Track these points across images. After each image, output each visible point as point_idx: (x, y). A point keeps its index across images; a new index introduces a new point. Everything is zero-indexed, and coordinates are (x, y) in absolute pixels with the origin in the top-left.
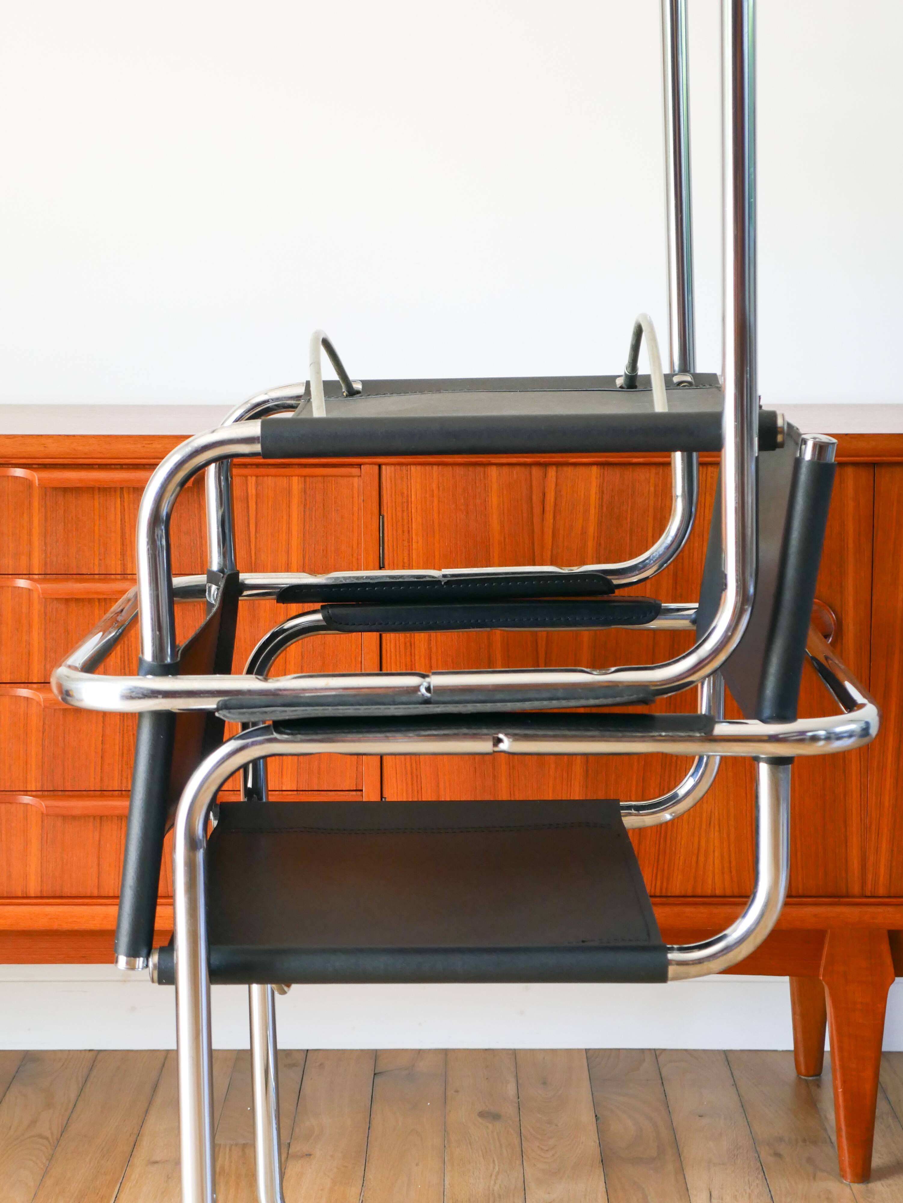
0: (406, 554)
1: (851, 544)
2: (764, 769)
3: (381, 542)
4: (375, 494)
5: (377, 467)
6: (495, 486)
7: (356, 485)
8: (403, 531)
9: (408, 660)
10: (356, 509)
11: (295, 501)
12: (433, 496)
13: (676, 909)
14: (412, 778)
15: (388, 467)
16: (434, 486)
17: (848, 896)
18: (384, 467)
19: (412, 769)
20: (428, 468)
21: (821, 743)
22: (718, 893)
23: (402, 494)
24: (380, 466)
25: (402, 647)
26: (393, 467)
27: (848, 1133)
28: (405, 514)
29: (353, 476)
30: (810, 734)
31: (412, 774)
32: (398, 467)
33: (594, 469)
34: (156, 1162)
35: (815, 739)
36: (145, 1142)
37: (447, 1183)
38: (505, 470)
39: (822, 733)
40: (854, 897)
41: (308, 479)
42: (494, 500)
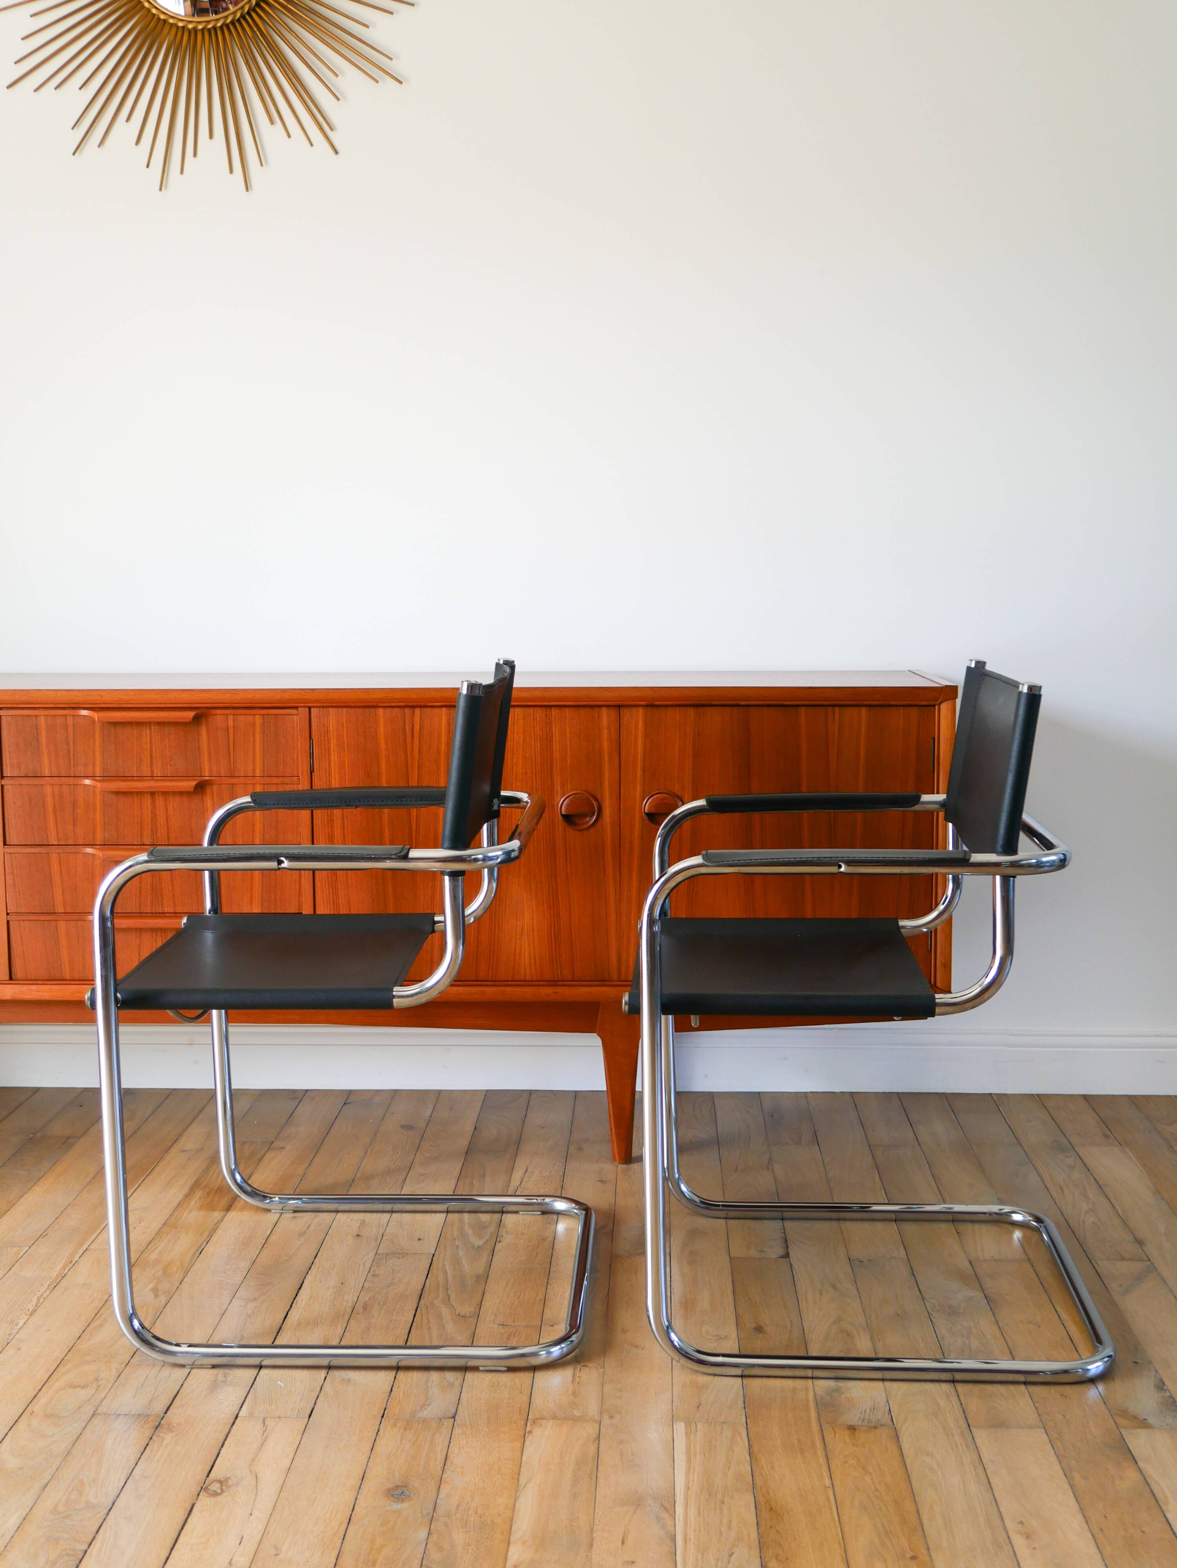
0: (327, 764)
1: (606, 757)
2: (447, 878)
3: (311, 756)
4: (307, 725)
5: (308, 709)
6: (382, 721)
7: (295, 720)
8: (325, 749)
9: (330, 831)
10: (295, 735)
11: (258, 730)
12: (343, 727)
13: (502, 989)
14: (334, 906)
15: (315, 709)
16: (344, 720)
17: (610, 981)
18: (312, 709)
19: (333, 900)
20: (340, 709)
21: (480, 862)
22: (528, 978)
23: (324, 726)
24: (310, 708)
25: (326, 822)
26: (318, 709)
27: (616, 1133)
28: (326, 738)
29: (294, 715)
30: (473, 857)
31: (333, 903)
32: (321, 709)
33: (444, 709)
34: (185, 1151)
35: (476, 860)
36: (182, 1140)
37: (363, 1163)
38: (388, 710)
39: (480, 856)
40: (613, 981)
41: (265, 716)
42: (382, 729)
